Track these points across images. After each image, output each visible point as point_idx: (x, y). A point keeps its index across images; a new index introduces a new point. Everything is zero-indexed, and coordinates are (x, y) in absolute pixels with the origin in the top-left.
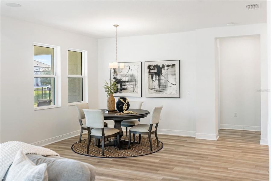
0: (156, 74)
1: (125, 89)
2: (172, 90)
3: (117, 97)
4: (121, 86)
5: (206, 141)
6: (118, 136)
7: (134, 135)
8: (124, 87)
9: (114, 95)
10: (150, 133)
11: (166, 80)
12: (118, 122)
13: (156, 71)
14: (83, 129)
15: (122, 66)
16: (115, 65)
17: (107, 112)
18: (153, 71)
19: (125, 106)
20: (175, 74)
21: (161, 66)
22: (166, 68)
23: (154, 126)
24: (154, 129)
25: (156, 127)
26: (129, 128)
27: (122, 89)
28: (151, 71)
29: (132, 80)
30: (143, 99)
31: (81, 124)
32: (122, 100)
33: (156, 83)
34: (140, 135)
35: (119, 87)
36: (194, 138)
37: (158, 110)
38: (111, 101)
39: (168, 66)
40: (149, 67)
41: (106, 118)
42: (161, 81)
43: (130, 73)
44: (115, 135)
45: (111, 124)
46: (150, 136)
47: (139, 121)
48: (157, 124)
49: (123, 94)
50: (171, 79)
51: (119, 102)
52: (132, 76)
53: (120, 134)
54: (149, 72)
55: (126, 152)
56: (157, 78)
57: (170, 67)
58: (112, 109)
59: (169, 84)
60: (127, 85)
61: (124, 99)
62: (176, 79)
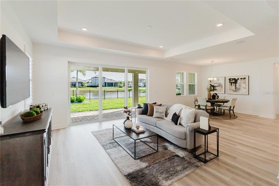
0: (234, 83)
1: (216, 90)
2: (243, 91)
3: (212, 93)
4: (214, 88)
5: (266, 118)
6: (213, 110)
7: (221, 110)
8: (215, 89)
9: (211, 92)
10: (230, 110)
11: (240, 86)
12: (213, 104)
13: (234, 81)
14: (196, 106)
15: (215, 79)
16: (212, 79)
17: (207, 99)
18: (232, 81)
19: (216, 97)
20: (245, 83)
21: (237, 79)
22: (240, 79)
23: (232, 107)
24: (232, 109)
25: (233, 108)
26: (218, 107)
27: (214, 90)
28: (231, 81)
29: (220, 85)
30: (226, 95)
31: (195, 104)
32: (215, 94)
33: (233, 87)
34: (224, 111)
35: (213, 89)
36: (258, 116)
37: (234, 100)
38: (209, 95)
39: (241, 79)
40: (230, 79)
41: (207, 101)
42: (237, 86)
43: (219, 82)
44: (211, 109)
45: (209, 104)
46: (230, 112)
47: (224, 104)
48: (234, 106)
49: (215, 92)
50: (243, 85)
51: (213, 95)
52: (220, 84)
53: (214, 109)
54: (230, 82)
55: (217, 117)
56: (234, 85)
57: (242, 79)
58: (210, 98)
59: (242, 88)
60: (217, 88)
61: (216, 94)
62: (246, 85)
